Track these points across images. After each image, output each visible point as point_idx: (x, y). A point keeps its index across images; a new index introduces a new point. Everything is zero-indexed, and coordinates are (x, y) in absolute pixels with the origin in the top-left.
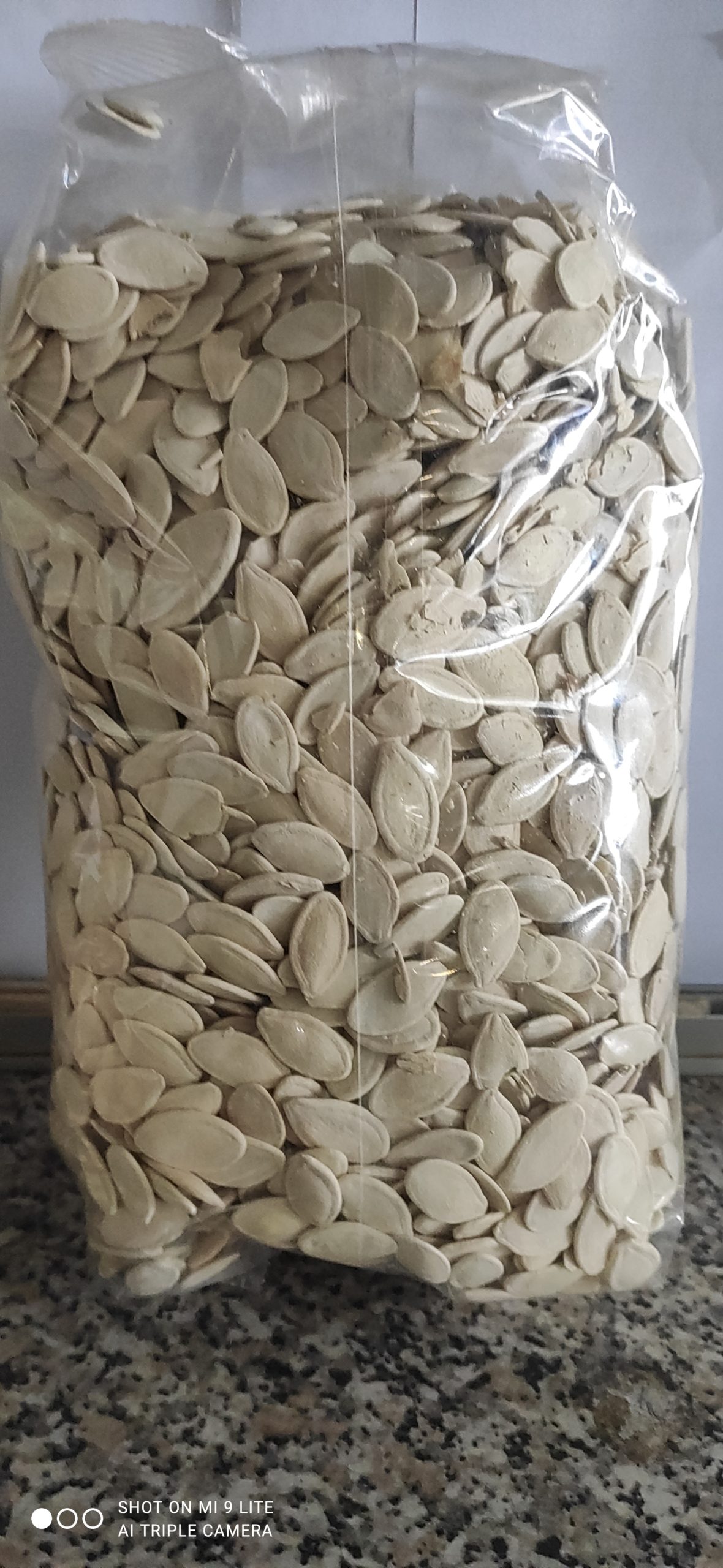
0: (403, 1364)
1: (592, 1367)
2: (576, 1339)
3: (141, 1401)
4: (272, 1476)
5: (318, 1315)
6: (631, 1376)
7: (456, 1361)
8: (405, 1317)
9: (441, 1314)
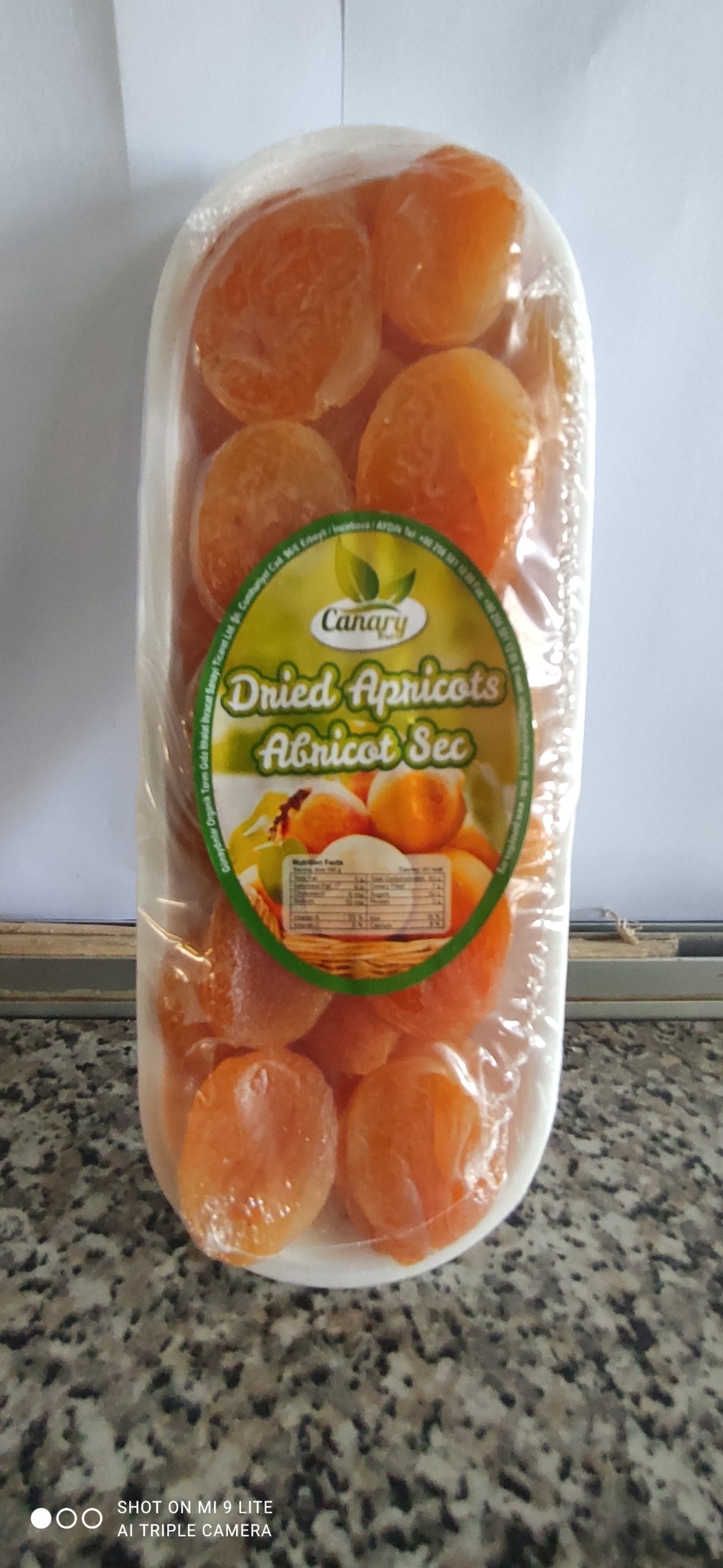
2: (575, 1481)
5: (202, 1431)
8: (327, 1434)
9: (379, 1427)
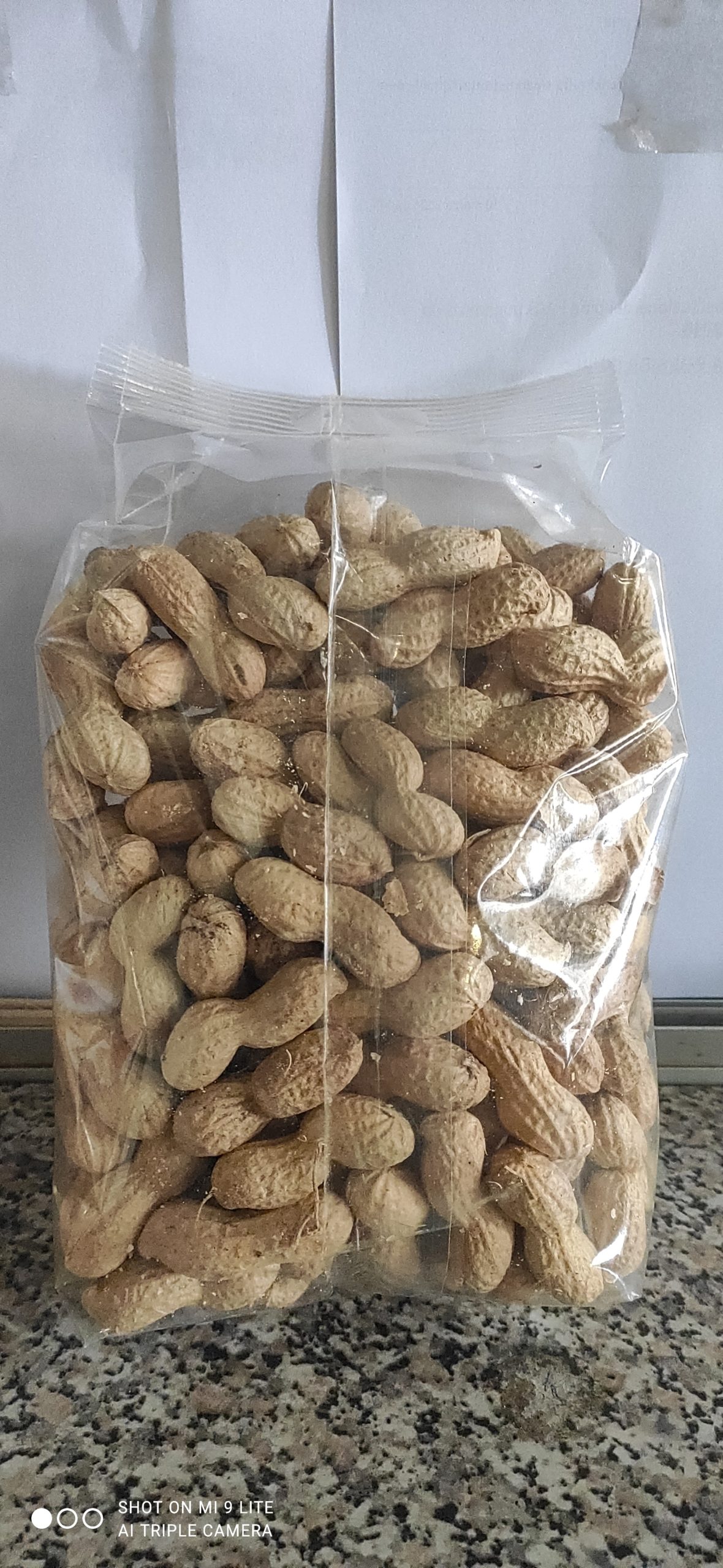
0: (330, 1348)
1: (505, 1352)
2: (492, 1327)
3: (89, 1380)
4: (201, 1447)
6: (540, 1361)
7: (379, 1346)
8: (337, 1306)
9: (370, 1303)
